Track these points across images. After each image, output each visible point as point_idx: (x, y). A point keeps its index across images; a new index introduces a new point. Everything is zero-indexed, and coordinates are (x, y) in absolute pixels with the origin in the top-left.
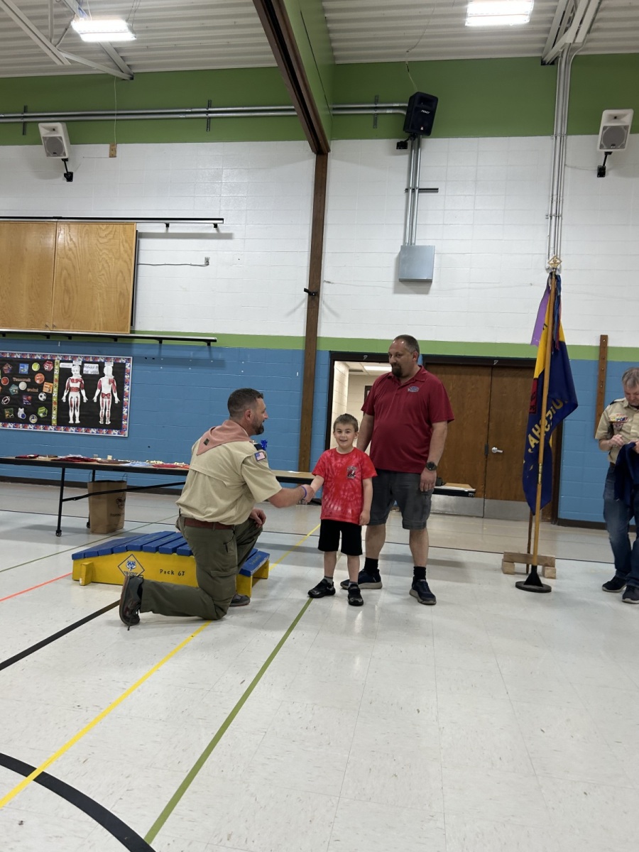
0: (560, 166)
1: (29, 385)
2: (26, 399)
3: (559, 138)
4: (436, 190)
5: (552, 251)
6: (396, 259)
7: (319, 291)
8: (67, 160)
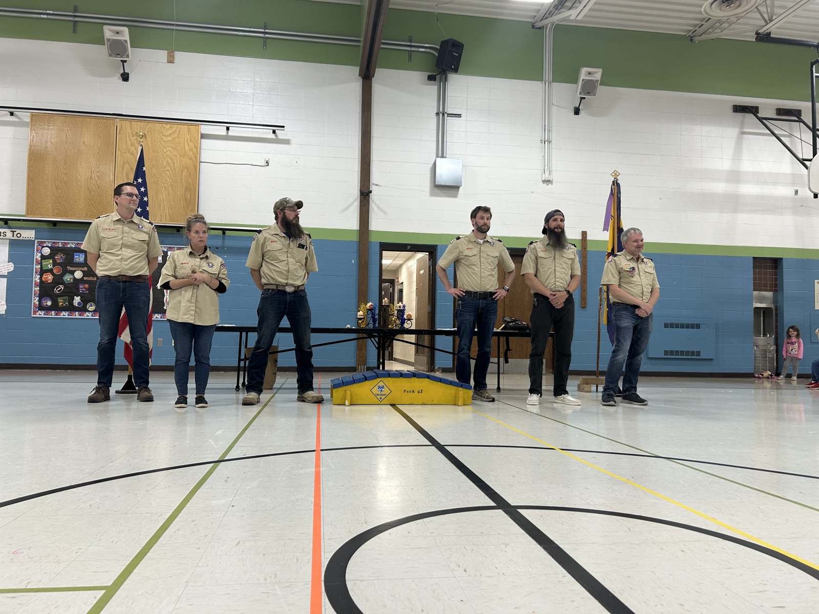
0: (548, 105)
1: (85, 273)
3: (547, 83)
4: (459, 116)
5: (546, 167)
6: (431, 168)
7: (371, 192)
8: (125, 61)
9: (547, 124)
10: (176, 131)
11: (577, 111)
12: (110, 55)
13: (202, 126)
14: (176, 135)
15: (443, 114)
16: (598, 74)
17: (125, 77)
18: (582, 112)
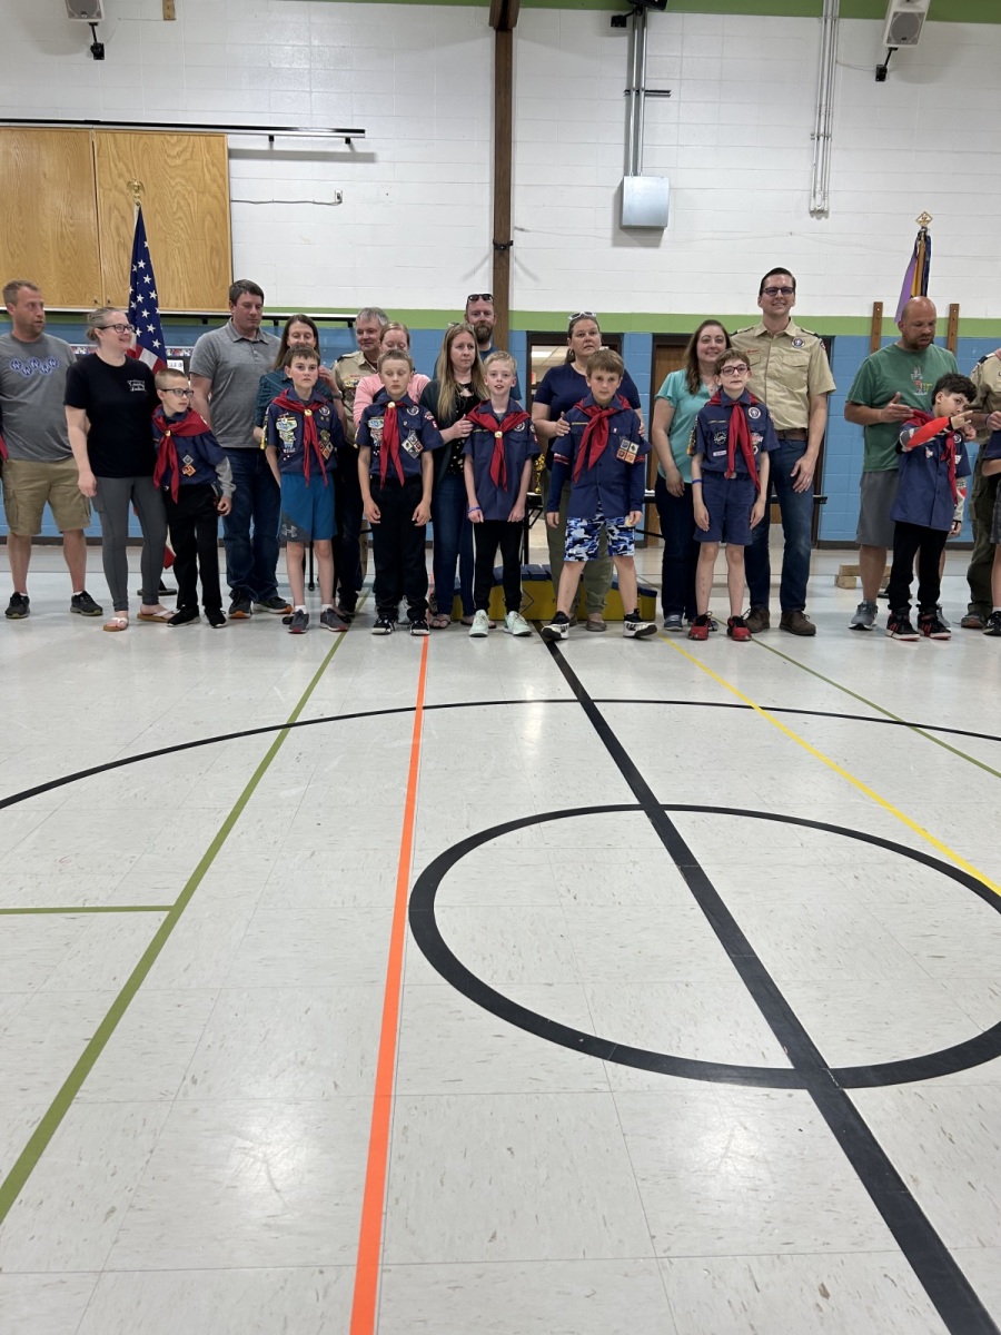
0: (830, 63)
3: (829, 21)
4: (666, 93)
5: (818, 186)
6: (616, 196)
7: (511, 243)
8: (96, 24)
9: (824, 103)
10: (187, 147)
11: (881, 74)
12: (71, 15)
13: (229, 136)
14: (187, 155)
15: (638, 91)
16: (923, 2)
17: (98, 52)
18: (890, 76)
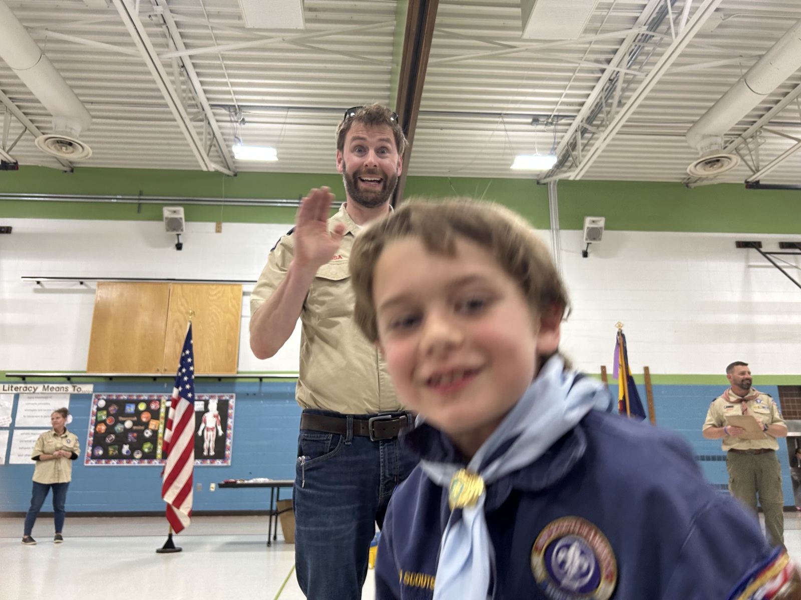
1: (135, 424)
2: (131, 437)
3: (555, 232)
8: (180, 234)
10: (220, 291)
11: (585, 254)
12: (167, 230)
13: (244, 286)
14: (220, 295)
16: (601, 222)
17: (179, 247)
18: (590, 255)
